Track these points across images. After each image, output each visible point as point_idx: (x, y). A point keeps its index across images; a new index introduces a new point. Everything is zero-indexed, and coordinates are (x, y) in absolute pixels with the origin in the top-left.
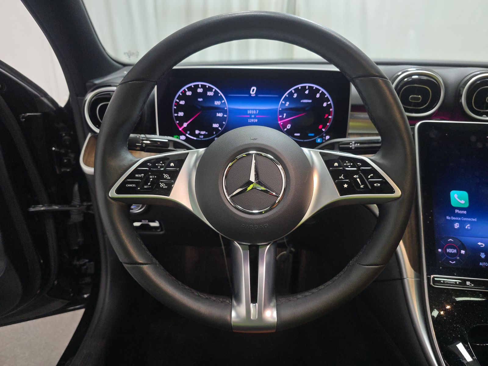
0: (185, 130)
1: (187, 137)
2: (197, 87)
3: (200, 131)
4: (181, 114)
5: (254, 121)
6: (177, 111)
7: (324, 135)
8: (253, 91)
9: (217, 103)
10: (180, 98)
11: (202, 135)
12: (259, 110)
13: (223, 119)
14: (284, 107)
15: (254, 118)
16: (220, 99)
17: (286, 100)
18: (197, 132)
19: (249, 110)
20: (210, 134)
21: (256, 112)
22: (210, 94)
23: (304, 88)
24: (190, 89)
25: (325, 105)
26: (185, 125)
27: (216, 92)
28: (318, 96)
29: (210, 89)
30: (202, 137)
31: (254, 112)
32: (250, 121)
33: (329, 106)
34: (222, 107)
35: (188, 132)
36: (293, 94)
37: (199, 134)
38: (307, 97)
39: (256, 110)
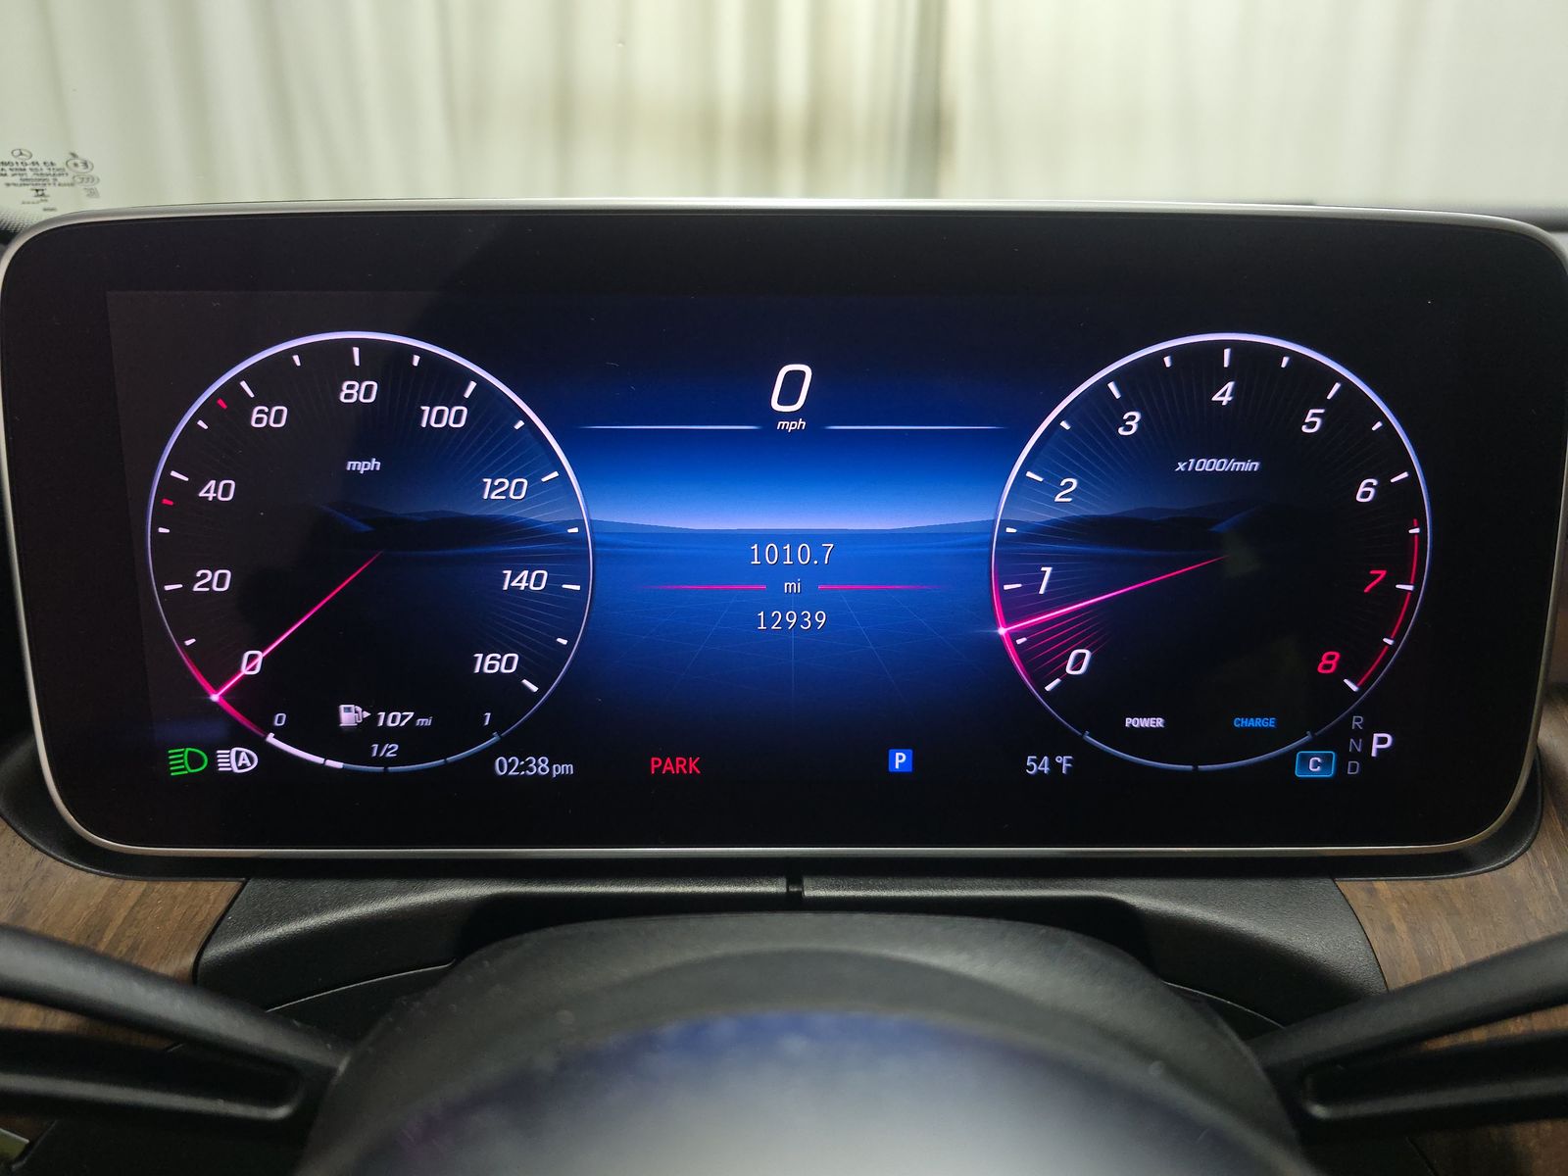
0: (256, 698)
1: (266, 752)
2: (332, 363)
3: (373, 705)
4: (214, 580)
5: (800, 620)
6: (180, 561)
7: (1357, 723)
8: (789, 395)
9: (502, 491)
10: (198, 457)
11: (387, 735)
12: (840, 538)
13: (555, 609)
14: (1038, 516)
15: (798, 603)
16: (527, 456)
17: (1054, 456)
18: (350, 716)
19: (763, 537)
20: (456, 728)
21: (818, 553)
22: (443, 417)
23: (1202, 365)
24: (271, 381)
25: (1366, 491)
26: (252, 664)
27: (487, 407)
28: (1313, 420)
29: (444, 384)
30: (391, 750)
31: (805, 555)
32: (769, 621)
33: (1399, 502)
34: (545, 515)
35: (280, 719)
36: (1114, 412)
37: (368, 730)
38: (1220, 432)
39: (815, 538)
